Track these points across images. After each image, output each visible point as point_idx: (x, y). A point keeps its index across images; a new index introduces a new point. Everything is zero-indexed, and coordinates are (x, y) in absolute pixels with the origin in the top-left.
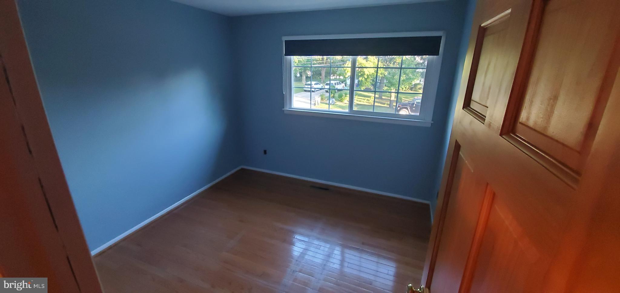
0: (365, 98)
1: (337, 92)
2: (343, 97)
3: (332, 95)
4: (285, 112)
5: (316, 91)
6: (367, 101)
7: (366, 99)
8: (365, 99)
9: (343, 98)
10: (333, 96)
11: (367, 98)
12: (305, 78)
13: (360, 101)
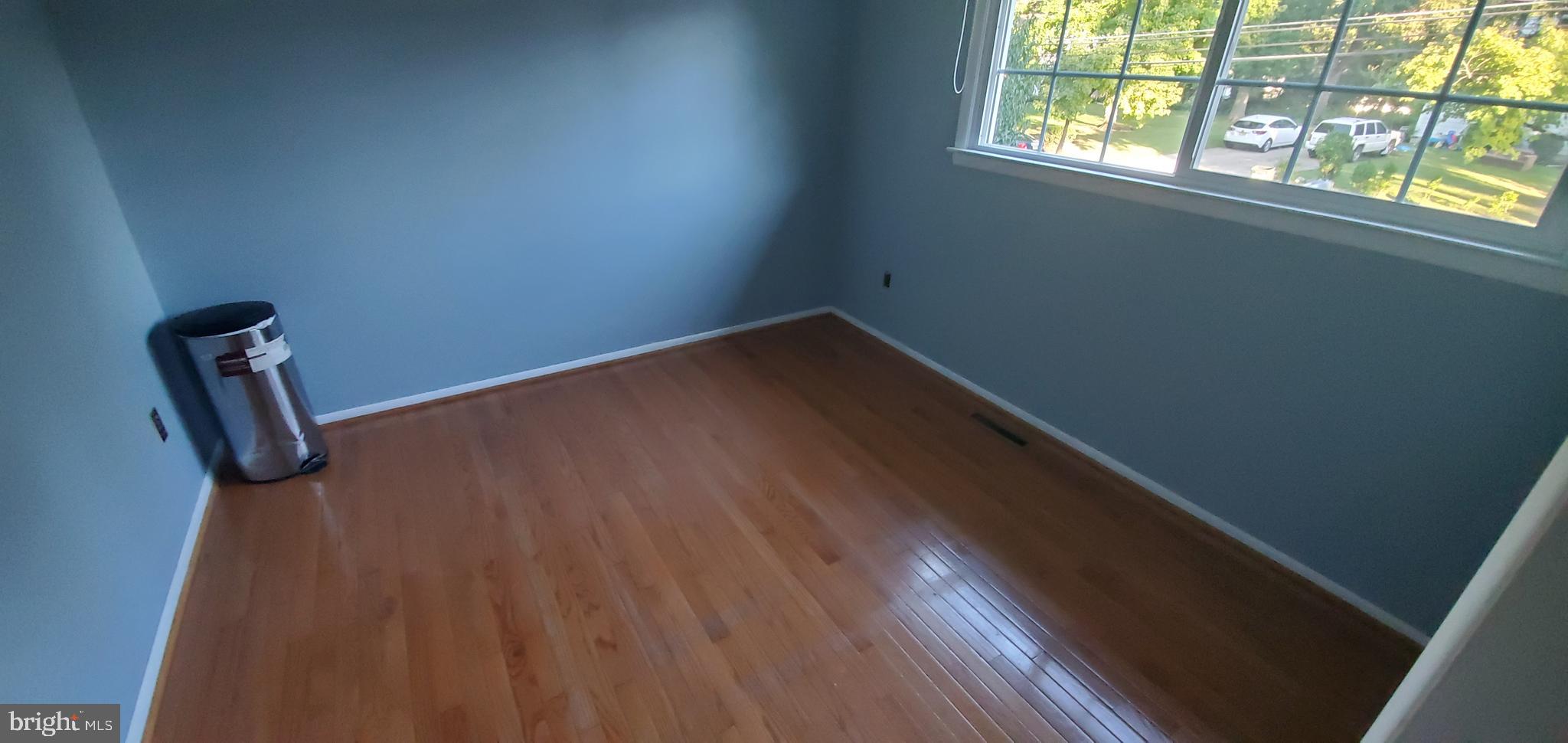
0: (1467, 193)
1: (1359, 160)
2: (1371, 180)
3: (1330, 167)
4: (956, 161)
5: (1271, 149)
6: (1480, 206)
7: (1477, 200)
8: (1473, 198)
9: (1370, 183)
10: (1331, 172)
11: (1479, 196)
12: (1246, 102)
13: (1447, 203)
